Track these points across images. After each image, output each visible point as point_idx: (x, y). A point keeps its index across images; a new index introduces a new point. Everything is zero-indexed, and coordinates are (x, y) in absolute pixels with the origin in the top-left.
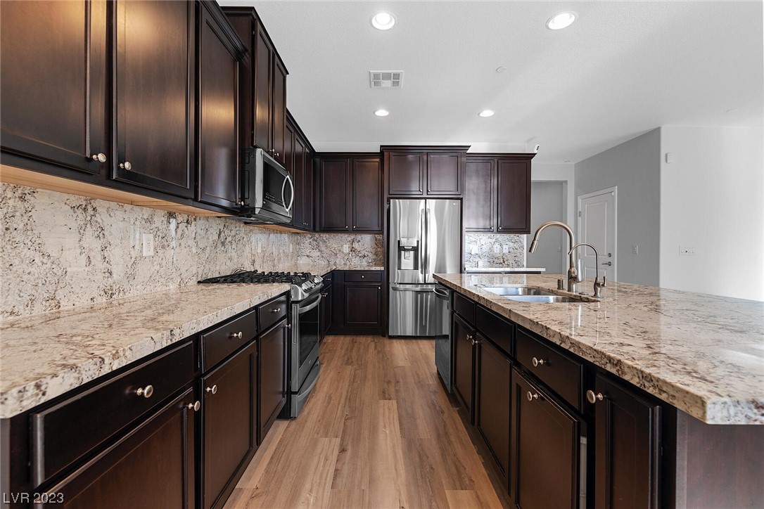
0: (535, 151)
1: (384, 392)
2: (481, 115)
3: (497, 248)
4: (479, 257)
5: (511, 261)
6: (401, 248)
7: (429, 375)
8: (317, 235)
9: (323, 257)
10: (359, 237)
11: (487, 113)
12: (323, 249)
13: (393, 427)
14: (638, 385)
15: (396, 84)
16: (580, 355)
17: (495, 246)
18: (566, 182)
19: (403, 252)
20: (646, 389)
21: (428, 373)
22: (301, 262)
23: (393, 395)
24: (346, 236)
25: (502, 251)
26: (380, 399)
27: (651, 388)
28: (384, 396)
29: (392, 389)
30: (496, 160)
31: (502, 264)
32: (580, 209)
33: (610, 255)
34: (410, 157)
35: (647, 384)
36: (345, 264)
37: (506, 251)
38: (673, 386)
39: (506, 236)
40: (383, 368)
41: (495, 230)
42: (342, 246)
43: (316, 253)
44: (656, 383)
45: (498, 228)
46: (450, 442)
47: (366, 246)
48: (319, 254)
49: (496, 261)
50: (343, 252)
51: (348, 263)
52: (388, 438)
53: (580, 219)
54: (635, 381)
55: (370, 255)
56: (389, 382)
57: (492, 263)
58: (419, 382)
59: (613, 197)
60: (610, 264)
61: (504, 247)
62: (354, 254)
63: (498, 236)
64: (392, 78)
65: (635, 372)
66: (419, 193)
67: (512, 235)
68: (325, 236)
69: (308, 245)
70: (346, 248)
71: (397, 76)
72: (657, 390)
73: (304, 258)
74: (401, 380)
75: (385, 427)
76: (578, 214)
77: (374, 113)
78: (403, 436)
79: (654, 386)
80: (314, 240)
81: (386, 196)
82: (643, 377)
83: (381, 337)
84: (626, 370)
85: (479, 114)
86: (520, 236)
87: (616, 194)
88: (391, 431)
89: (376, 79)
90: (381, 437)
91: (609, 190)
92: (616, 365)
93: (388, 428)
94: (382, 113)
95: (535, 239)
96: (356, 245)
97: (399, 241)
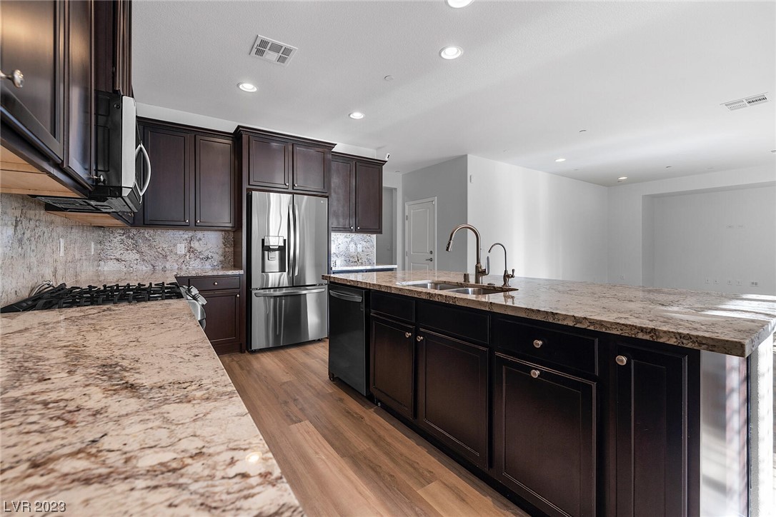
0: (387, 159)
1: (288, 416)
2: (351, 116)
3: (352, 248)
4: (337, 256)
5: (364, 260)
6: (266, 248)
7: (323, 384)
8: (134, 231)
9: (144, 260)
10: (199, 234)
11: (357, 115)
12: (144, 249)
13: (325, 450)
14: (675, 344)
15: (282, 60)
16: (604, 330)
17: (351, 245)
18: (396, 189)
19: (266, 253)
20: (684, 346)
21: (320, 381)
22: (106, 269)
23: (300, 415)
24: (181, 232)
25: (356, 250)
26: (289, 425)
27: (690, 344)
28: (292, 419)
29: (295, 409)
30: (354, 162)
31: (357, 262)
32: (407, 214)
33: (431, 252)
34: (274, 144)
35: (685, 341)
36: (180, 269)
37: (360, 250)
38: (712, 339)
39: (360, 236)
40: (268, 389)
41: (354, 230)
42: (175, 245)
43: (132, 256)
44: (695, 340)
45: (356, 228)
46: (389, 444)
47: (210, 245)
48: (137, 256)
49: (351, 259)
50: (176, 254)
51: (184, 268)
52: (329, 464)
53: (407, 222)
54: (672, 341)
55: (216, 256)
56: (286, 403)
57: (348, 262)
58: (318, 393)
59: (434, 205)
60: (431, 260)
61: (359, 246)
62: (192, 255)
63: (353, 235)
64: (281, 52)
65: (672, 335)
66: (285, 187)
67: (365, 235)
68: (148, 233)
69: (117, 245)
70: (181, 249)
71: (287, 51)
72: (696, 344)
73: (111, 263)
74: (297, 397)
75: (317, 453)
76: (405, 218)
77: (238, 85)
78: (343, 456)
79: (693, 342)
80: (129, 237)
81: (245, 186)
82: (681, 337)
83: (240, 354)
84: (661, 334)
85: (349, 115)
86: (372, 236)
87: (435, 202)
88: (325, 455)
89: (261, 48)
90: (320, 465)
91: (431, 199)
92: (650, 333)
93: (321, 453)
94: (248, 87)
95: (451, 240)
96: (195, 245)
97: (263, 240)
